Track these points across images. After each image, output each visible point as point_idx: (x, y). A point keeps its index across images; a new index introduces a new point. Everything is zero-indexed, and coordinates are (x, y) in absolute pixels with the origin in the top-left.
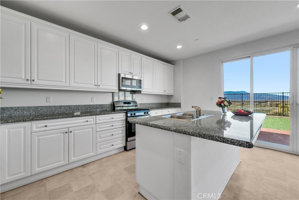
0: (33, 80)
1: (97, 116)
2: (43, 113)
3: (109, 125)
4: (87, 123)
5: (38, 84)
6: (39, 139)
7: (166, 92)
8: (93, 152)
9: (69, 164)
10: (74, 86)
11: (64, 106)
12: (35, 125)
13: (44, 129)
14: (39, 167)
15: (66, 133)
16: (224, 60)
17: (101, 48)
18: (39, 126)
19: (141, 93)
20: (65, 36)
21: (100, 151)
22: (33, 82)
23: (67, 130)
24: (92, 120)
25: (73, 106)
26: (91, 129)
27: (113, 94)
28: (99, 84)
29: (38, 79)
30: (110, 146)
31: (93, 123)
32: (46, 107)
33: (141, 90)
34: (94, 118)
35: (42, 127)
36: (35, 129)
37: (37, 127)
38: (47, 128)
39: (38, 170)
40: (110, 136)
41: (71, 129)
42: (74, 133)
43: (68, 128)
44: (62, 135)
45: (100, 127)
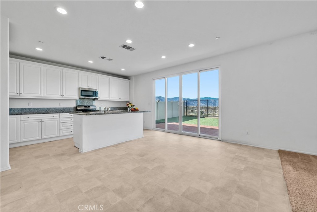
0: (21, 94)
1: (60, 114)
2: (27, 112)
3: (69, 119)
4: (53, 117)
5: (24, 95)
6: (24, 124)
7: (121, 99)
8: (57, 134)
9: (42, 139)
10: (46, 96)
11: (40, 108)
12: (22, 117)
13: (28, 119)
14: (24, 138)
15: (40, 122)
16: (155, 78)
17: (65, 73)
18: (24, 117)
19: (98, 100)
20: (40, 68)
21: (62, 134)
22: (21, 95)
23: (41, 121)
24: (57, 116)
25: (46, 108)
26: (56, 121)
27: (76, 101)
28: (64, 94)
29: (24, 93)
30: (70, 132)
31: (58, 117)
32: (28, 108)
33: (97, 98)
34: (58, 115)
35: (26, 118)
36: (22, 119)
37: (23, 118)
38: (29, 119)
39: (23, 140)
40: (70, 126)
41: (43, 120)
42: (45, 123)
43: (42, 119)
44: (38, 123)
45: (63, 120)
